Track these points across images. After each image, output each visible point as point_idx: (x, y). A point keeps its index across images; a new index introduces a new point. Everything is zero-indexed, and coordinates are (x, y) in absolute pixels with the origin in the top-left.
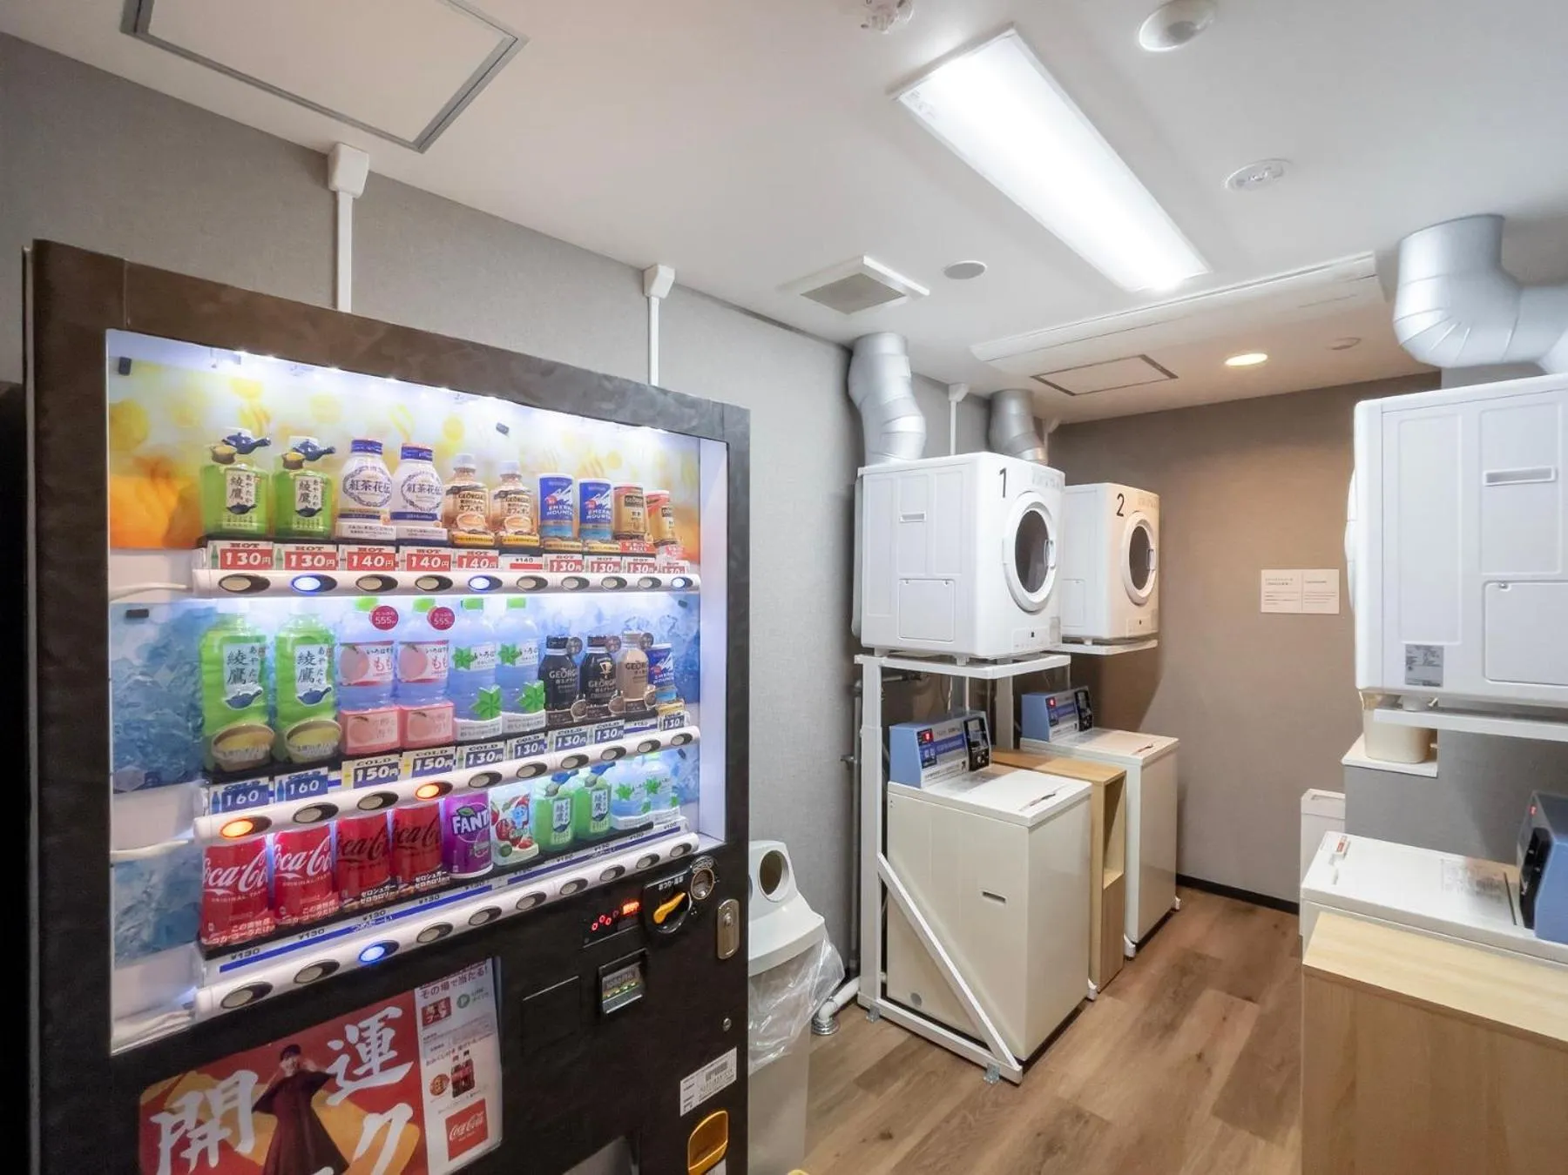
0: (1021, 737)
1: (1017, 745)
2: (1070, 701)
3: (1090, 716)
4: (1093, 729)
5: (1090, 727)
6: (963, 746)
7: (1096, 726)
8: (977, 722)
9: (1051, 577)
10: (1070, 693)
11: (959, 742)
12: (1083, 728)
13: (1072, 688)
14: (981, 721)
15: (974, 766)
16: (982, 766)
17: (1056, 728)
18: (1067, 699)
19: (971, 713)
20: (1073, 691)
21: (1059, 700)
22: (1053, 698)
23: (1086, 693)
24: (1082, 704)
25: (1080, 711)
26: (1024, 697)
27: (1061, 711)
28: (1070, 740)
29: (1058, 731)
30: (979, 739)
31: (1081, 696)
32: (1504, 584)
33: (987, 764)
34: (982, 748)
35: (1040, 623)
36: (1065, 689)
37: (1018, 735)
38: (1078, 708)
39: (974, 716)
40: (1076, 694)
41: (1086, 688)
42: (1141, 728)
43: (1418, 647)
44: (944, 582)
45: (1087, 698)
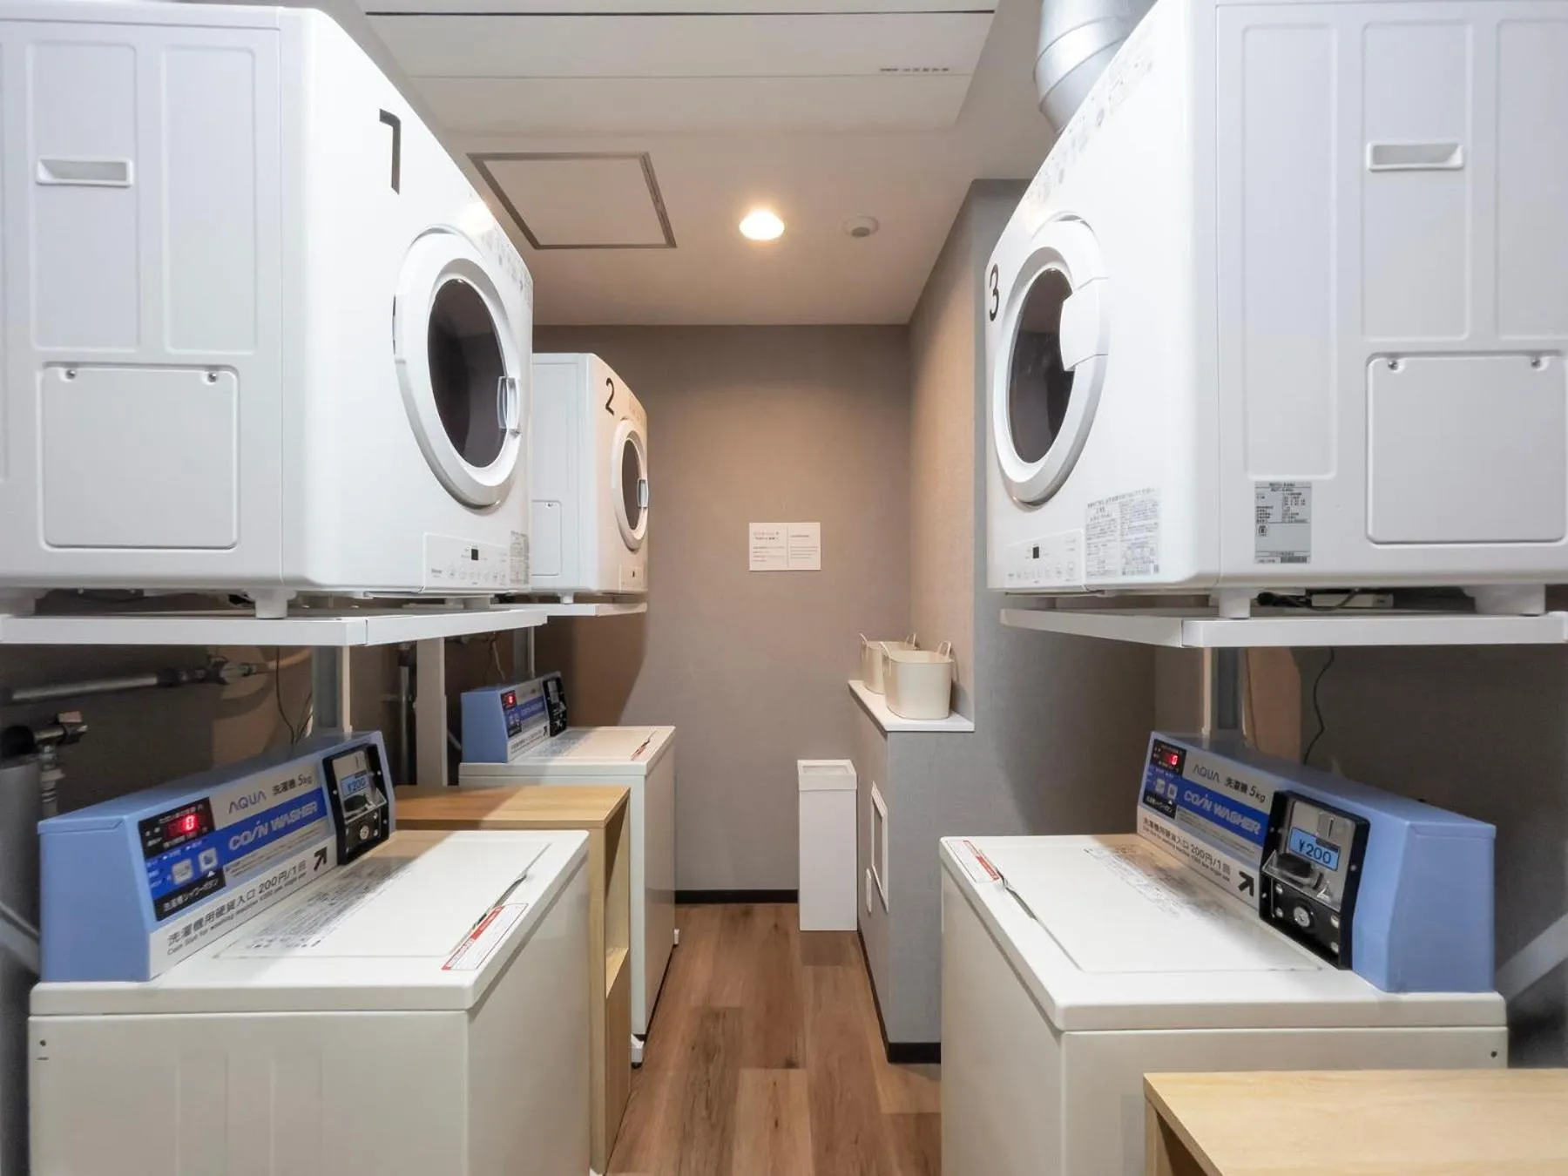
0: (460, 761)
1: (454, 779)
2: (537, 695)
3: (564, 713)
4: (569, 730)
5: (564, 728)
6: (321, 812)
7: (574, 724)
8: (361, 754)
9: (510, 449)
10: (536, 683)
11: (310, 808)
12: (554, 731)
13: (537, 675)
14: (372, 752)
15: (350, 851)
16: (372, 843)
17: (516, 739)
18: (533, 691)
19: (354, 737)
20: (542, 679)
21: (524, 695)
22: (513, 693)
23: (558, 680)
24: (554, 699)
25: (551, 707)
26: (465, 696)
27: (525, 712)
28: (540, 754)
29: (522, 742)
30: (366, 791)
31: (552, 686)
32: (1393, 358)
33: (384, 835)
34: (371, 806)
35: (492, 532)
36: (527, 678)
37: (455, 757)
38: (549, 702)
39: (358, 741)
40: (545, 684)
41: (558, 674)
42: (623, 718)
43: (1274, 487)
44: (204, 374)
45: (560, 687)
